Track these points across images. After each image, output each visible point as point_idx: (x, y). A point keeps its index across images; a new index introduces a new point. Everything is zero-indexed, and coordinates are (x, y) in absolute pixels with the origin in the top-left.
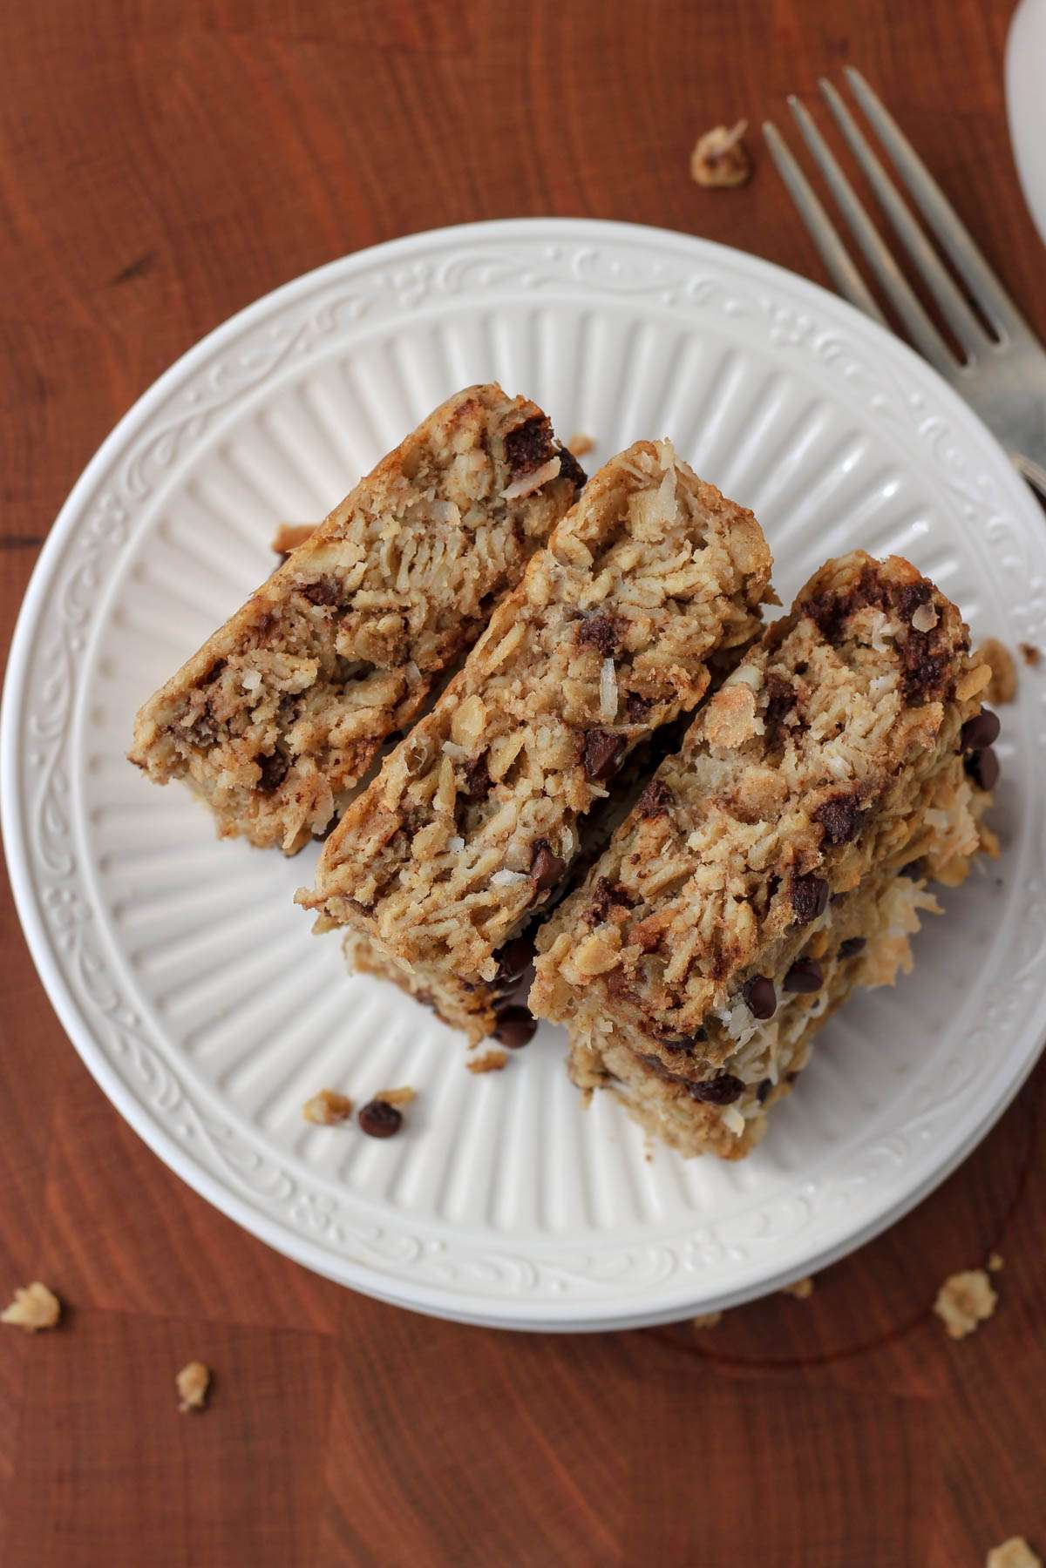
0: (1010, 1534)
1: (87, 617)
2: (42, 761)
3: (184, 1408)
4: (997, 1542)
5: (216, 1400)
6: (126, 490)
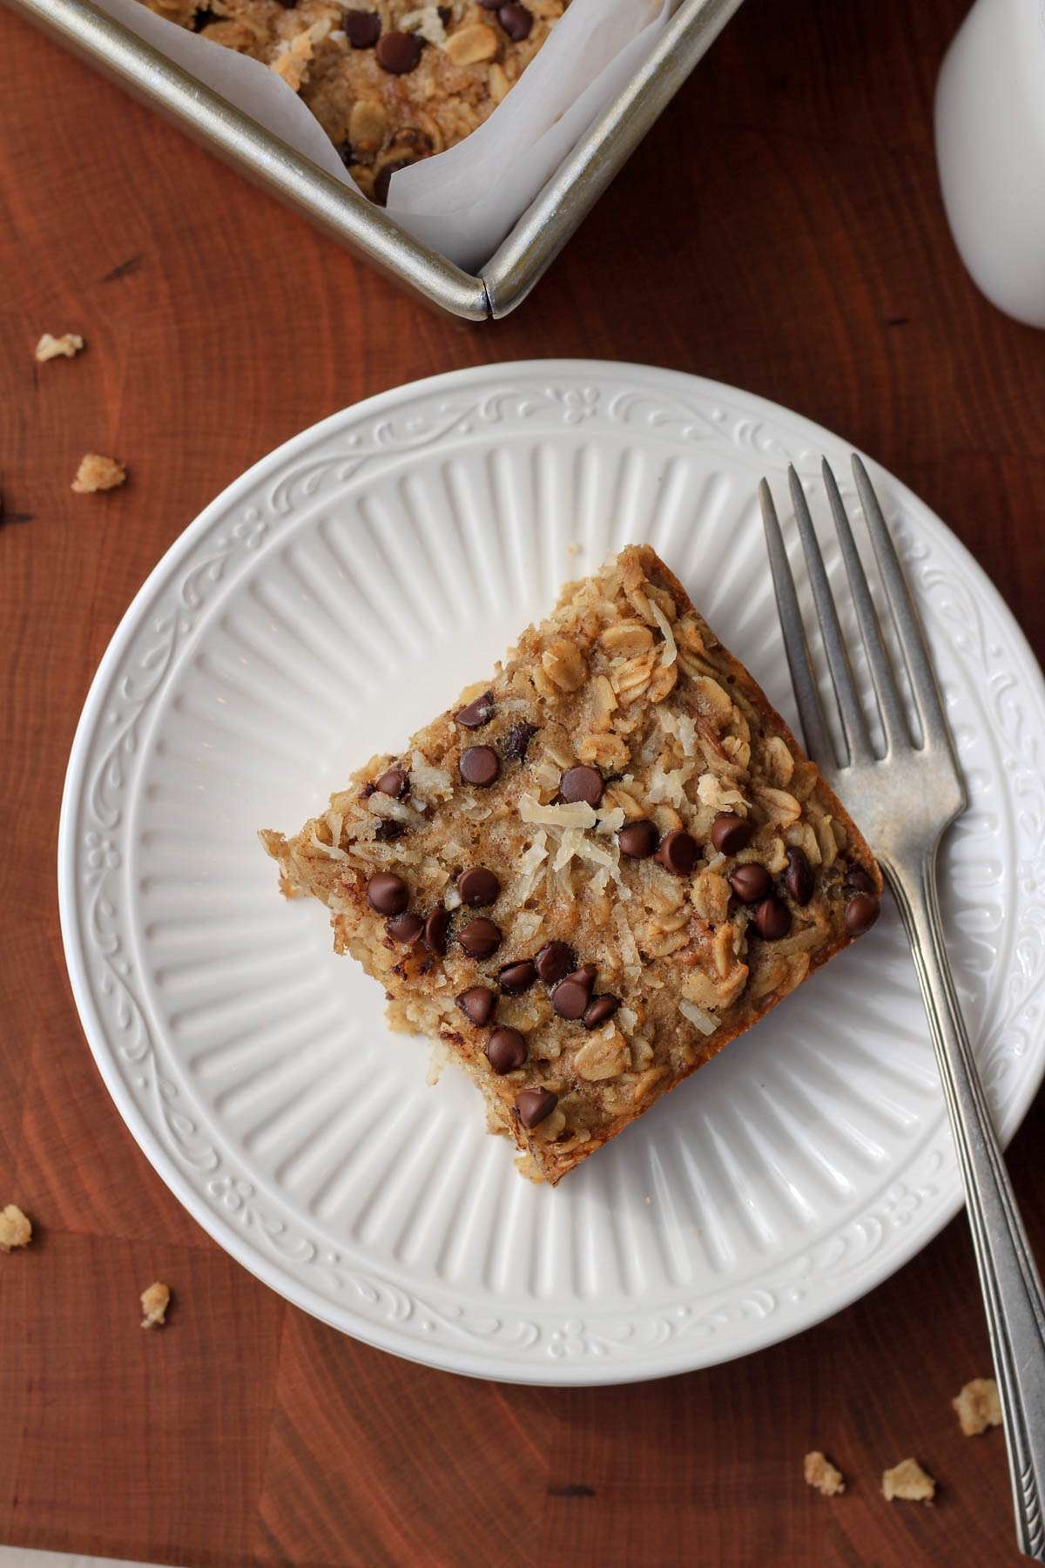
0: (906, 1456)
1: (201, 604)
3: (146, 1324)
4: (893, 1464)
5: (176, 1317)
6: (270, 505)
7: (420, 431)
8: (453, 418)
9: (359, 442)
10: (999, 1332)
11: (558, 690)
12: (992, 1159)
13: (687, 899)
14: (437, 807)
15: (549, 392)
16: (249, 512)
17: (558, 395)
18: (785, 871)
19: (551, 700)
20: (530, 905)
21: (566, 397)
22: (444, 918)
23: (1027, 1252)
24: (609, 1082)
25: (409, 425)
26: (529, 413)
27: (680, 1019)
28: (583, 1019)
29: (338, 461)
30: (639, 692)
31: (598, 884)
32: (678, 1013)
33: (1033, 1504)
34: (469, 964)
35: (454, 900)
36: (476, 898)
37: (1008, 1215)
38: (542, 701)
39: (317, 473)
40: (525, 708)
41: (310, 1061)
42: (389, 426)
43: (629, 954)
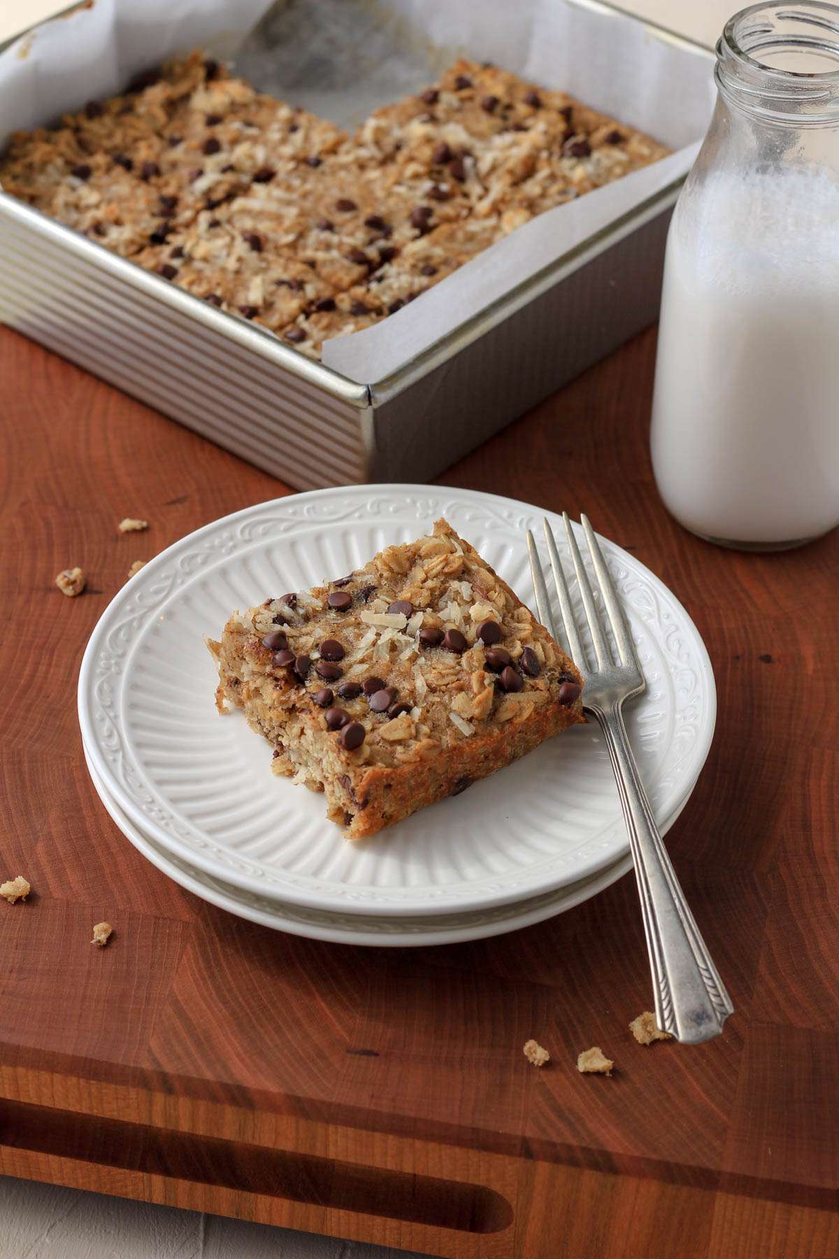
0: (594, 1046)
1: (190, 573)
2: (132, 611)
5: (114, 944)
6: (238, 533)
7: (331, 513)
8: (352, 509)
9: (294, 513)
10: (647, 903)
11: (391, 570)
12: (647, 817)
13: (459, 664)
14: (312, 616)
15: (408, 500)
16: (225, 534)
17: (414, 502)
18: (521, 656)
19: (386, 574)
20: (362, 662)
21: (418, 505)
22: (307, 662)
23: (668, 862)
24: (399, 742)
25: (325, 509)
26: (396, 511)
27: (449, 723)
28: (388, 712)
29: (282, 520)
30: (439, 567)
31: (406, 654)
32: (448, 719)
33: (667, 999)
34: (321, 683)
35: (315, 655)
36: (329, 655)
37: (656, 843)
38: (381, 576)
39: (270, 524)
40: (371, 579)
41: (220, 784)
42: (314, 508)
43: (420, 684)
